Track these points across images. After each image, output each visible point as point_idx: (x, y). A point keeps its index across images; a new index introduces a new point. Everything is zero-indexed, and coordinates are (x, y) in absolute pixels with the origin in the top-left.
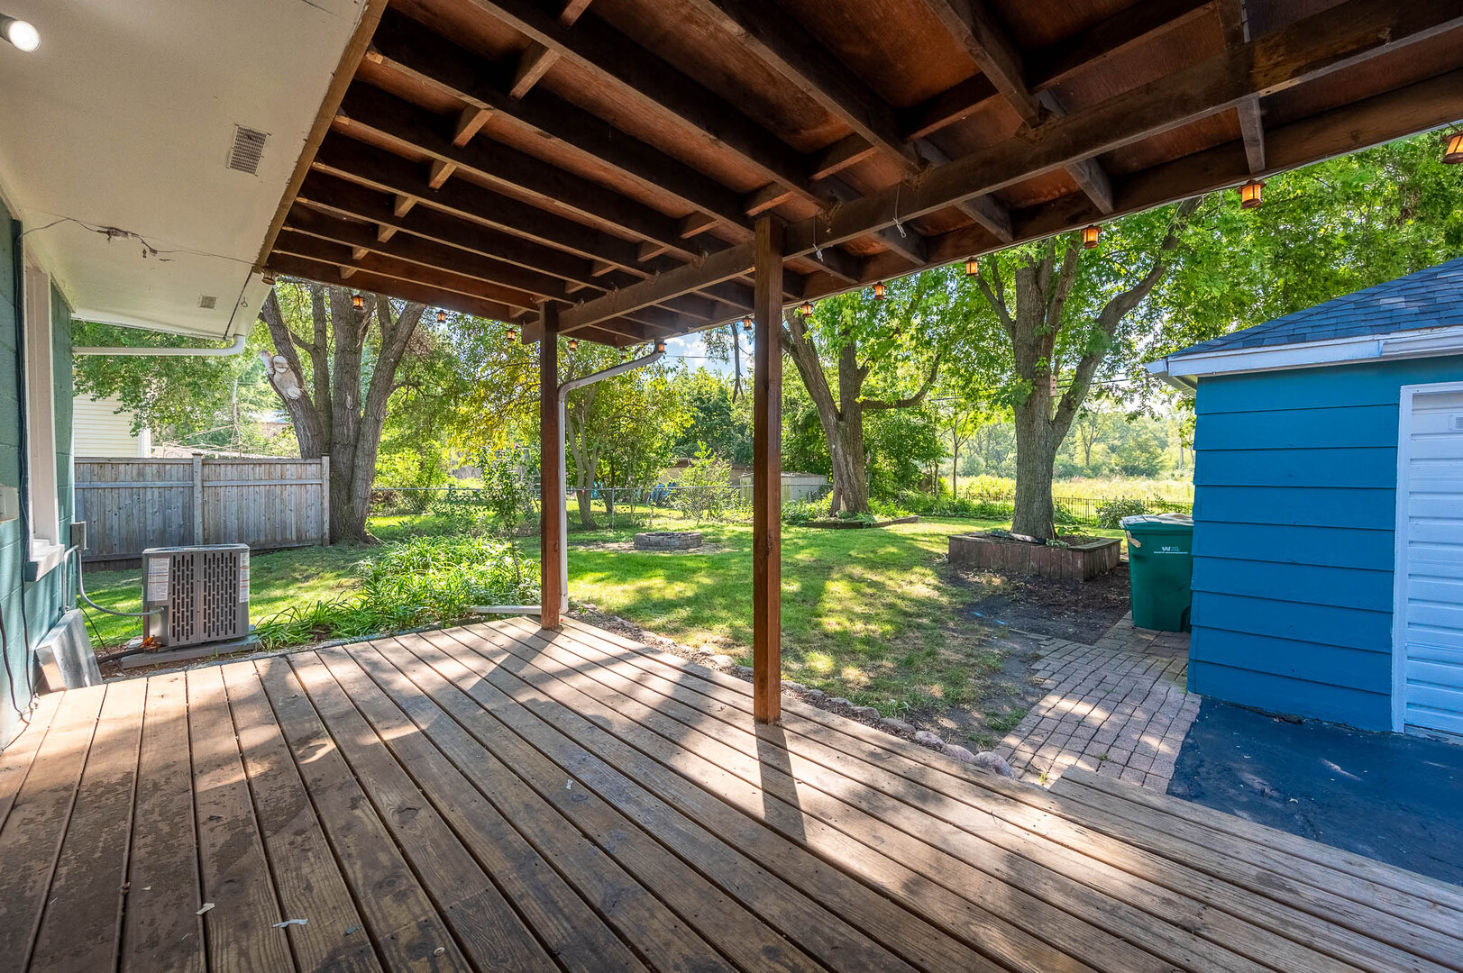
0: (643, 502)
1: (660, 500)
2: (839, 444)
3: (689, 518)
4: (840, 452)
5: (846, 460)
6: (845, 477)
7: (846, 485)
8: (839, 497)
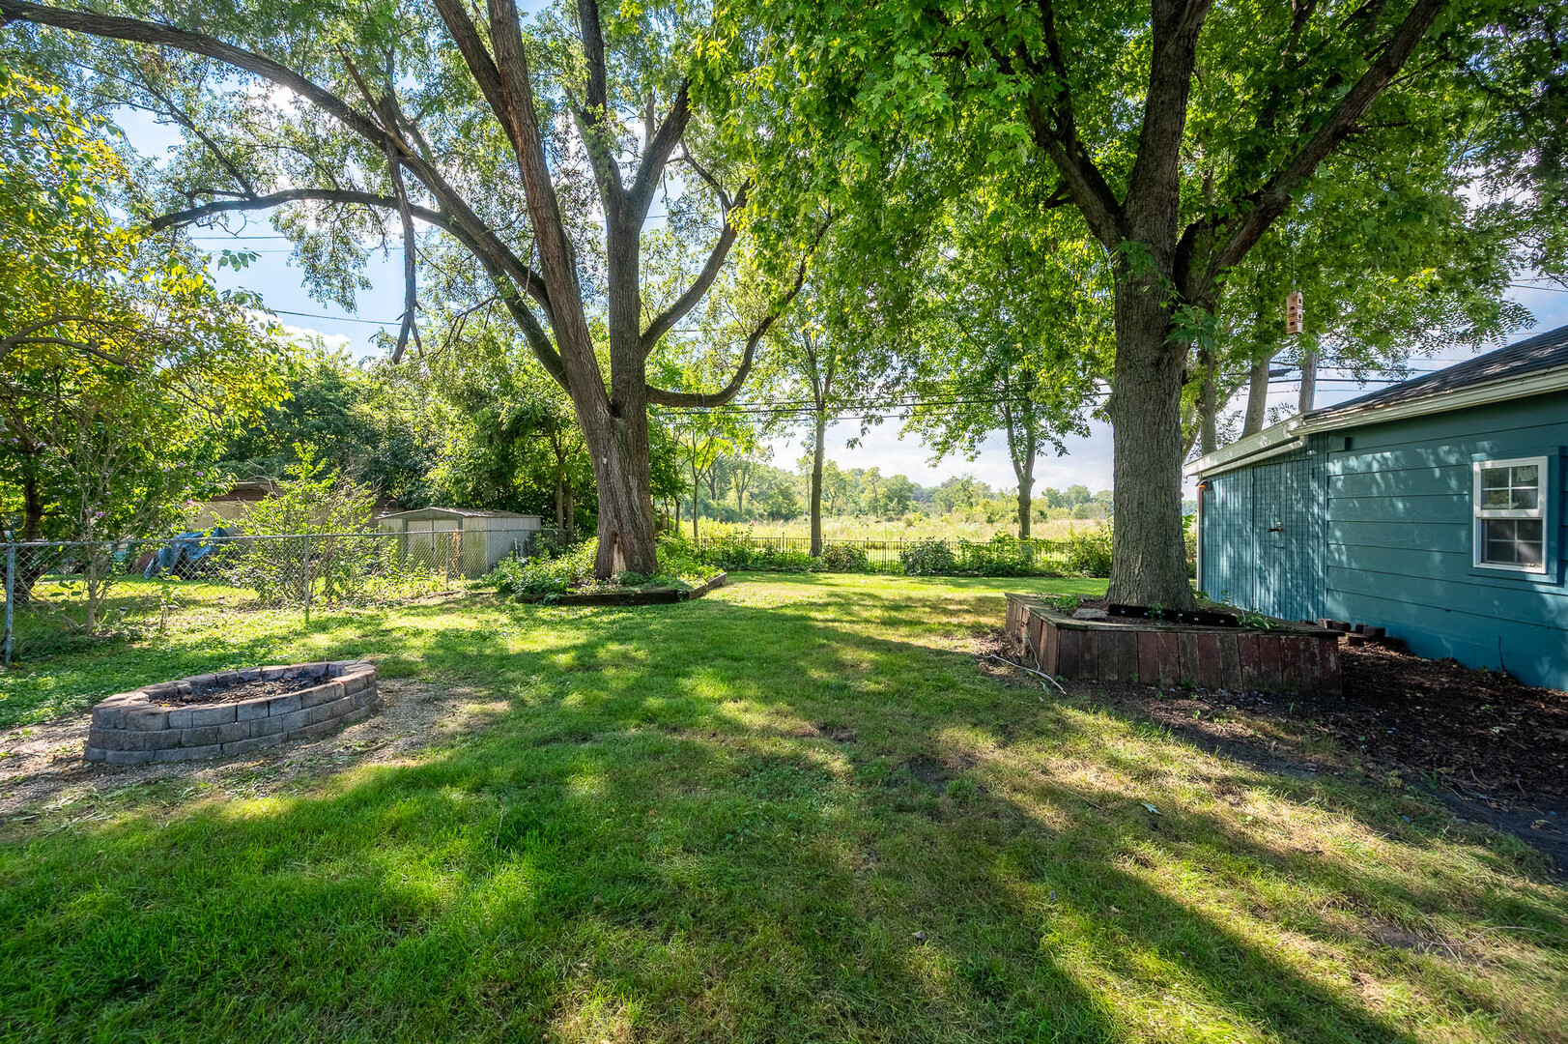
0: (133, 570)
1: (185, 564)
2: (615, 456)
3: (277, 604)
4: (616, 470)
5: (627, 484)
6: (625, 513)
7: (627, 528)
8: (611, 547)
